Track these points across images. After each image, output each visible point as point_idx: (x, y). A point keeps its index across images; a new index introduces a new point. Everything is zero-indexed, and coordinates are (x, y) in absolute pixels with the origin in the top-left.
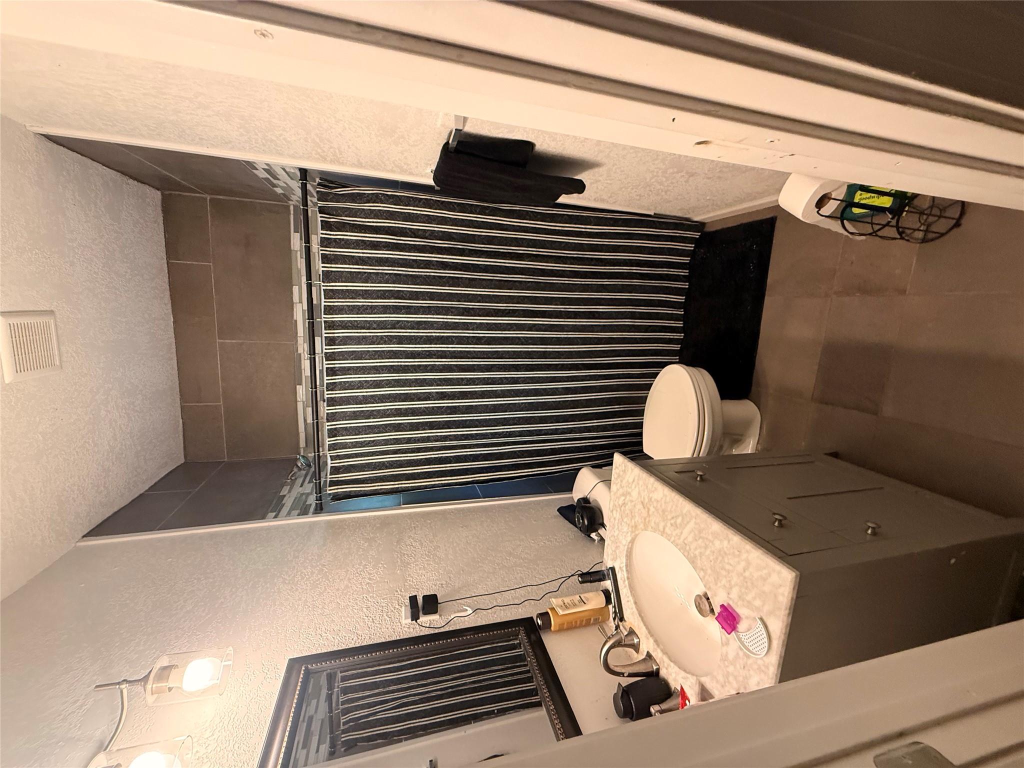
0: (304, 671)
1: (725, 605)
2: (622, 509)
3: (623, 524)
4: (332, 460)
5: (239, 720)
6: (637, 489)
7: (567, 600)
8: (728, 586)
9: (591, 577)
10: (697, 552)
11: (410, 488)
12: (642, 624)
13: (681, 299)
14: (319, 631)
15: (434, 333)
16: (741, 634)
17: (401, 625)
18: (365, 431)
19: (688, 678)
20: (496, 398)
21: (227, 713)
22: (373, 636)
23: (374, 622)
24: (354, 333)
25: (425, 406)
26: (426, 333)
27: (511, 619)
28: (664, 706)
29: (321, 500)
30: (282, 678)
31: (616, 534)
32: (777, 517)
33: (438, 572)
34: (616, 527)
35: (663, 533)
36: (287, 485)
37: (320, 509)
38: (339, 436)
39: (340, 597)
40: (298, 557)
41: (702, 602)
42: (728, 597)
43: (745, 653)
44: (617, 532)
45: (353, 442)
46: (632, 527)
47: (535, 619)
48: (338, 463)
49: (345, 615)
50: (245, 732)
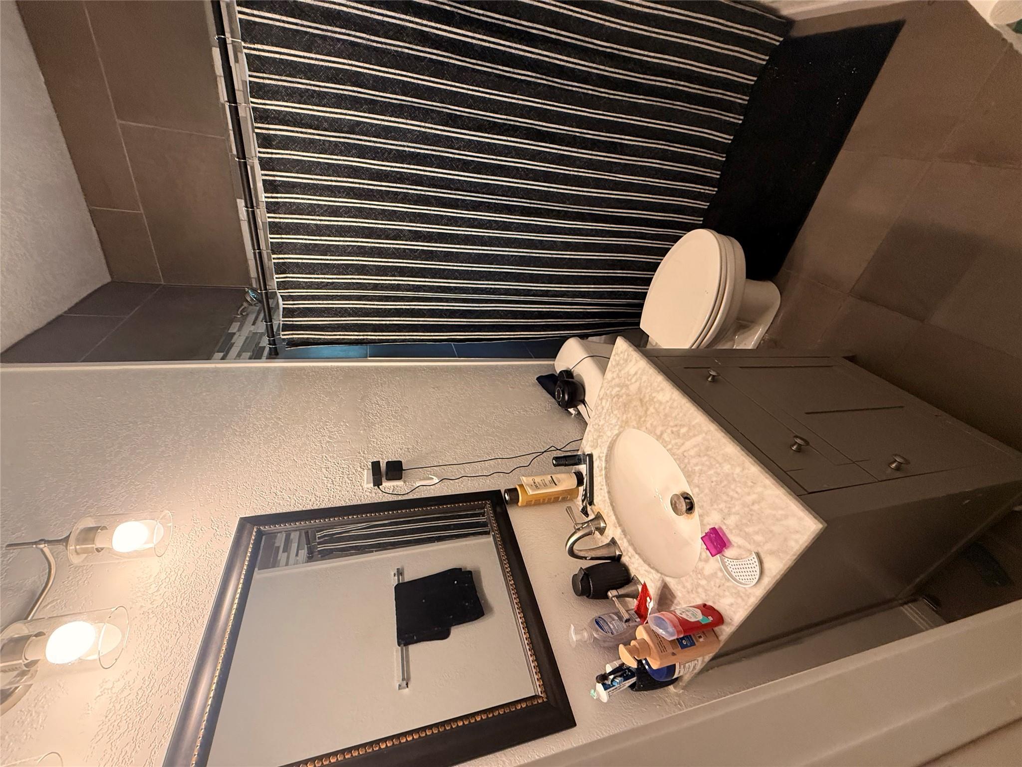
0: (256, 532)
1: (716, 527)
2: (614, 400)
3: (612, 415)
4: (283, 300)
5: (187, 577)
6: (638, 383)
7: (538, 479)
8: (726, 511)
9: (567, 460)
10: (697, 468)
11: (377, 341)
12: (612, 513)
13: (726, 138)
14: (274, 489)
15: (408, 147)
16: (726, 559)
17: (363, 489)
18: (322, 270)
19: (651, 572)
20: (482, 246)
21: (173, 570)
22: (332, 499)
23: (333, 484)
24: (297, 132)
25: (395, 246)
26: (397, 145)
27: (478, 491)
28: (622, 591)
29: (275, 345)
30: (233, 536)
31: (600, 424)
32: (799, 441)
33: (405, 436)
34: (603, 417)
35: (659, 437)
36: (236, 322)
37: (274, 354)
38: (289, 273)
39: (297, 455)
40: (250, 407)
41: (680, 502)
42: (722, 521)
43: (724, 576)
44: (602, 422)
45: (307, 282)
46: (623, 421)
47: (503, 492)
48: (291, 304)
49: (303, 475)
50: (193, 589)
